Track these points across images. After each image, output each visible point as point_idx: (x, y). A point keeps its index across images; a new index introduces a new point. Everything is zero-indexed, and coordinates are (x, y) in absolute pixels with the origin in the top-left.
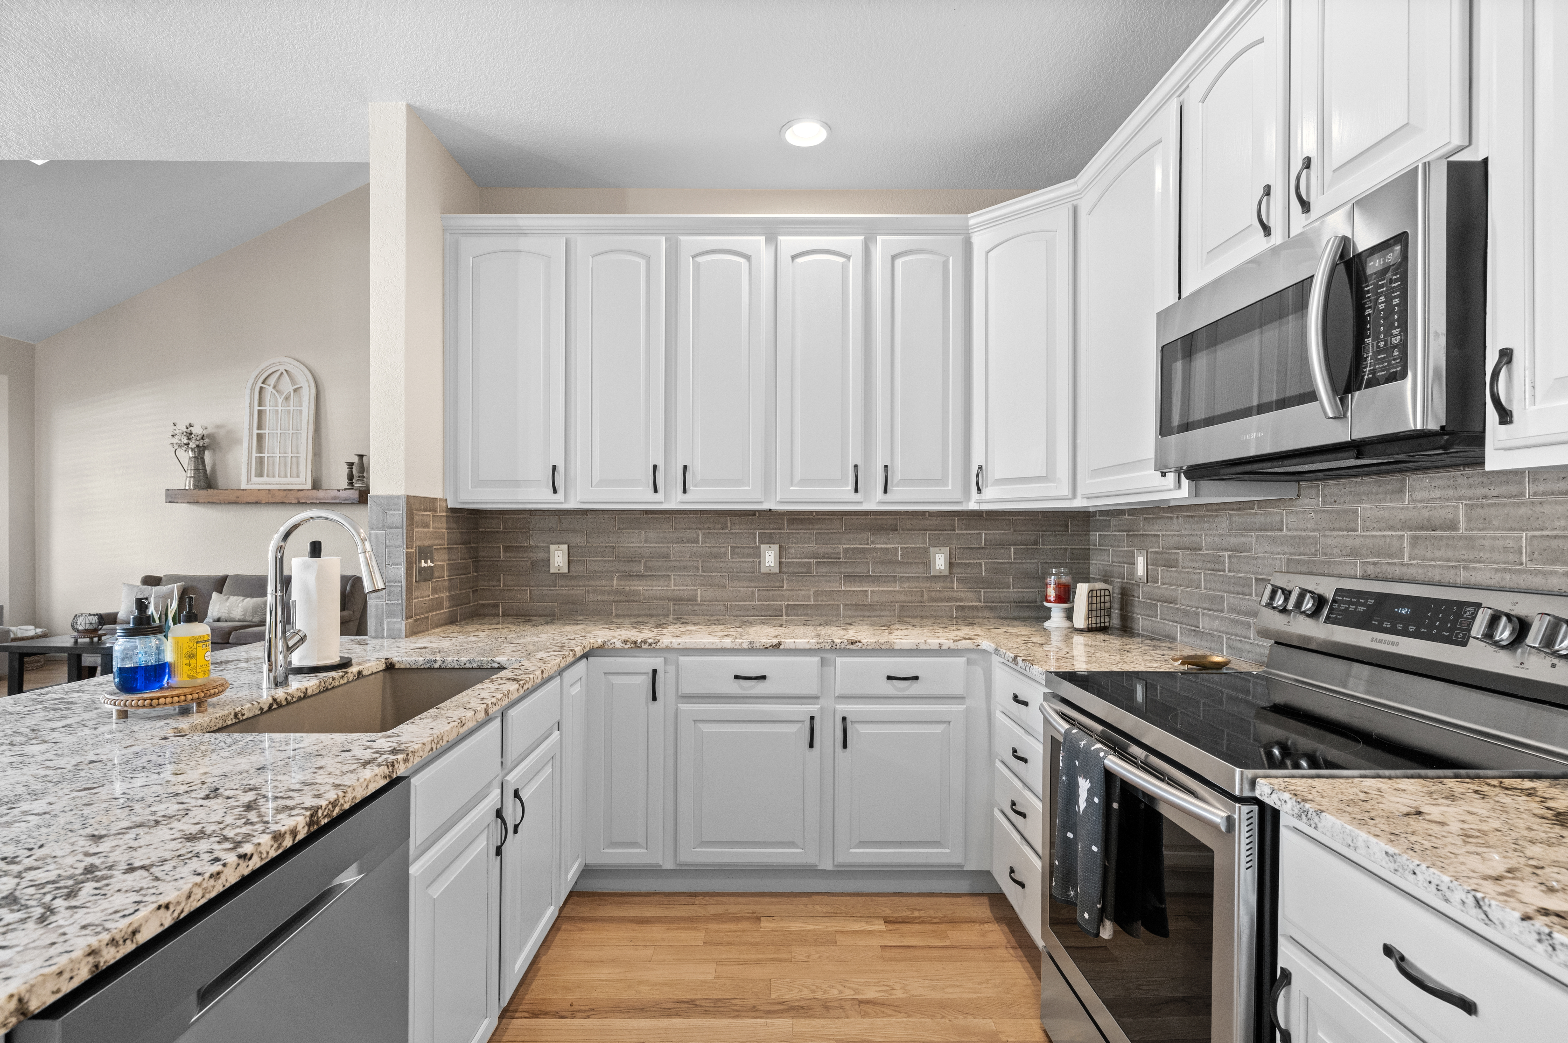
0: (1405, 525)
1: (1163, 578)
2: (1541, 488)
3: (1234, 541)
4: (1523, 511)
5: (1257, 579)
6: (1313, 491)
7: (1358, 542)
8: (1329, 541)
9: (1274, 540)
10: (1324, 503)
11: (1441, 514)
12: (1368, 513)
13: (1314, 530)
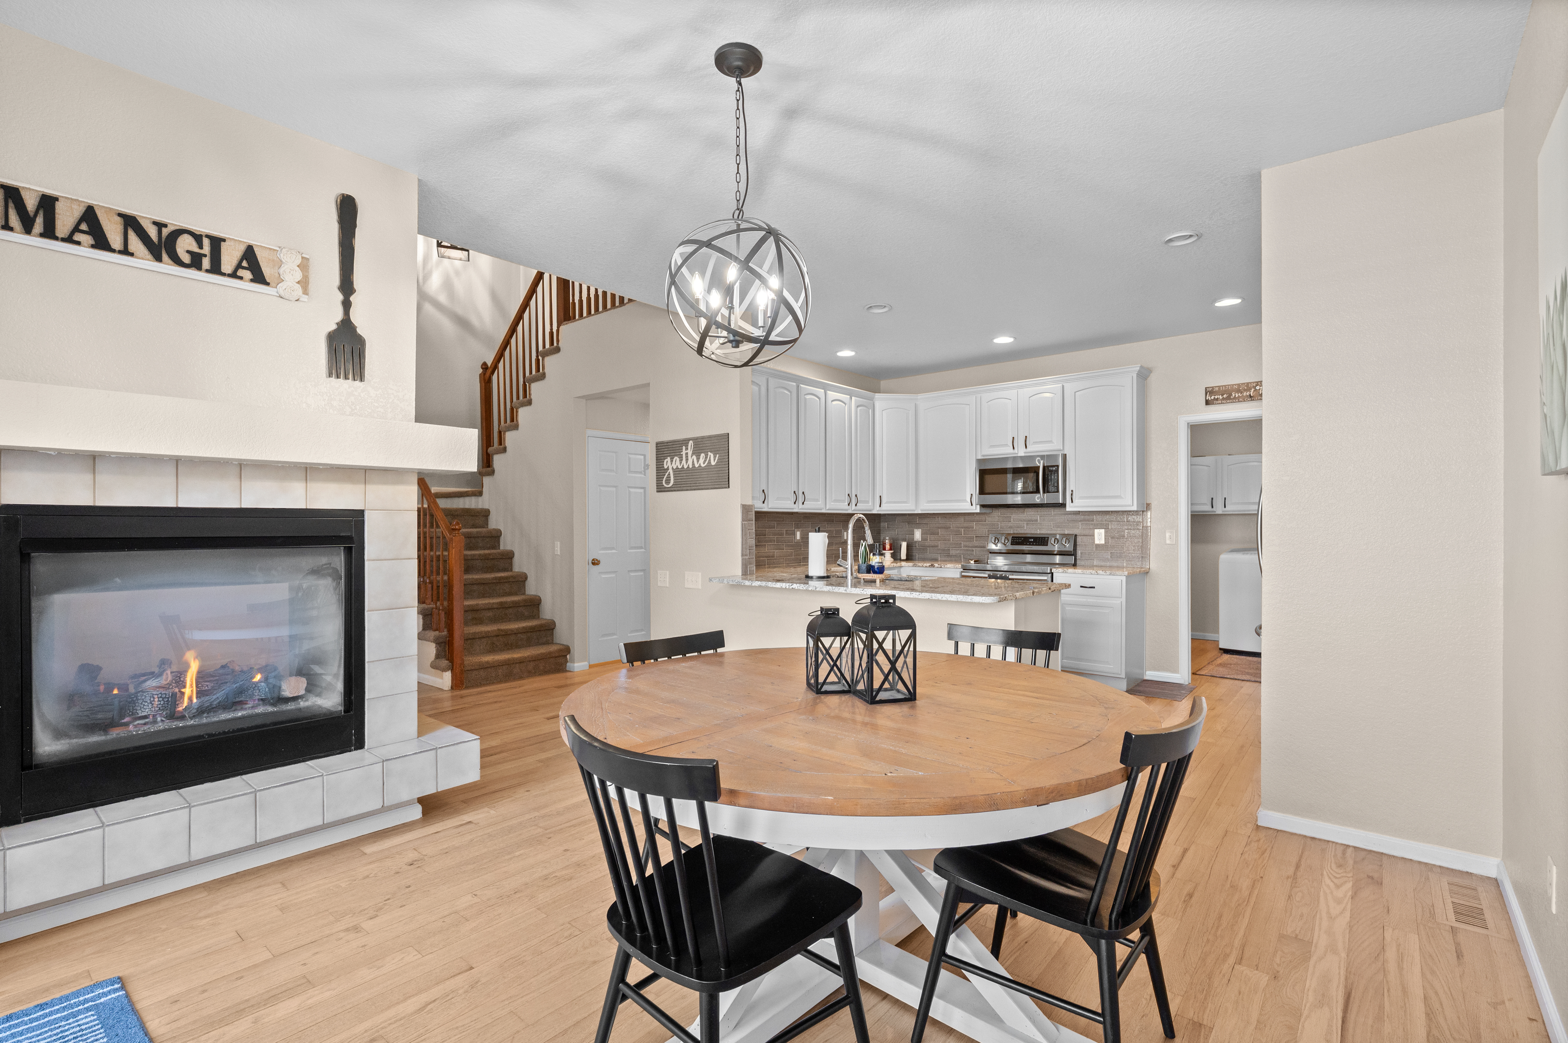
0: (1024, 521)
1: (930, 539)
2: (1055, 513)
3: (966, 525)
4: (1052, 518)
5: (976, 537)
6: (997, 511)
7: (1012, 525)
8: (1003, 525)
9: (983, 525)
10: (1001, 514)
11: (1034, 518)
12: (1014, 518)
13: (998, 521)
